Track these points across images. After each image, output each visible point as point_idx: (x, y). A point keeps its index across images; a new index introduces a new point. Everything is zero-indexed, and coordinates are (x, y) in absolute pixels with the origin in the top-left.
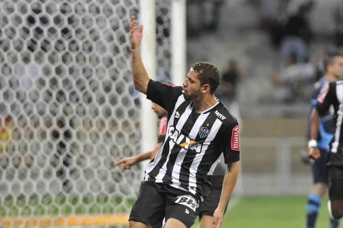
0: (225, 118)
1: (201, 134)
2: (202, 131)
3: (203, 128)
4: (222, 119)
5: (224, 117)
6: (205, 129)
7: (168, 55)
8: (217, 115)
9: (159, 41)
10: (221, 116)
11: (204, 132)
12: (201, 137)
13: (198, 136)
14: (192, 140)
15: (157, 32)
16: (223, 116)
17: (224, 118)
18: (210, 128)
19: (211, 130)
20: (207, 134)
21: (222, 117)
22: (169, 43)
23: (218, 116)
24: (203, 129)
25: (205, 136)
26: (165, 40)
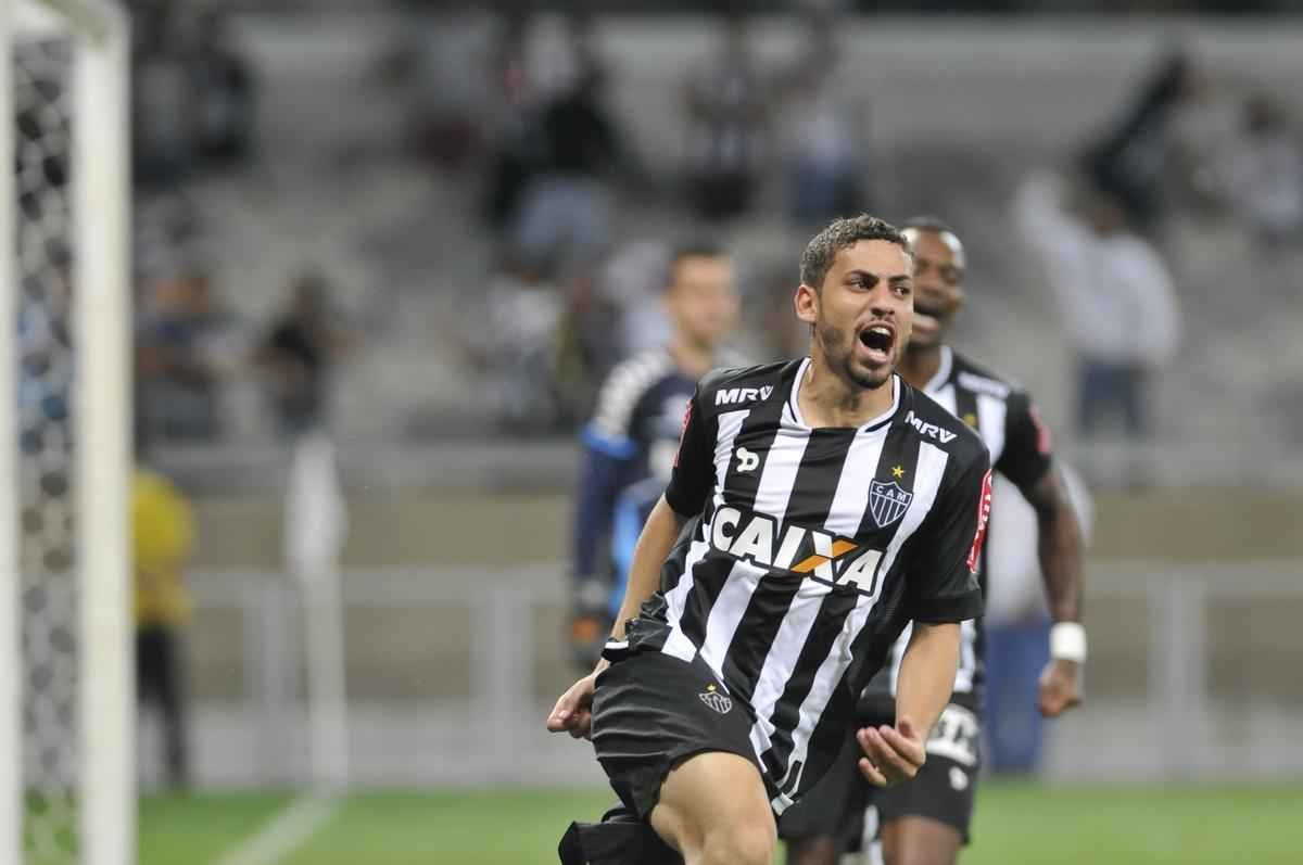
0: (954, 436)
1: (877, 512)
2: (881, 499)
3: (881, 486)
4: (943, 440)
5: (948, 433)
6: (891, 491)
7: (61, 257)
8: (918, 428)
9: (28, 204)
10: (933, 430)
11: (889, 502)
12: (882, 523)
13: (867, 519)
14: (843, 538)
15: (19, 167)
16: (942, 431)
17: (946, 436)
18: (907, 483)
19: (914, 490)
20: (902, 507)
21: (938, 434)
22: (67, 212)
23: (922, 431)
24: (885, 491)
25: (895, 519)
26: (50, 201)
